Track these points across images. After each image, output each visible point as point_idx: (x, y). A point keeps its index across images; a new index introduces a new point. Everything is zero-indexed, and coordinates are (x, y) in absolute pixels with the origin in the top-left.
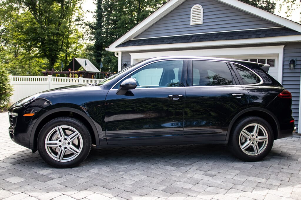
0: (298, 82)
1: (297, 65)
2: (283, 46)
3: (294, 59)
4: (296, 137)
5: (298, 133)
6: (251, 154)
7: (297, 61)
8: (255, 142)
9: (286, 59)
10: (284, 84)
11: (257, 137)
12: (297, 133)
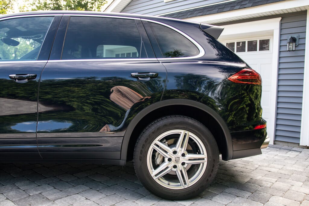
0: (301, 69)
1: (299, 45)
2: (280, 19)
3: (295, 36)
4: (295, 151)
5: (301, 144)
6: (172, 186)
7: (299, 39)
8: (179, 165)
9: (284, 37)
10: (280, 74)
11: (183, 155)
12: (299, 144)
